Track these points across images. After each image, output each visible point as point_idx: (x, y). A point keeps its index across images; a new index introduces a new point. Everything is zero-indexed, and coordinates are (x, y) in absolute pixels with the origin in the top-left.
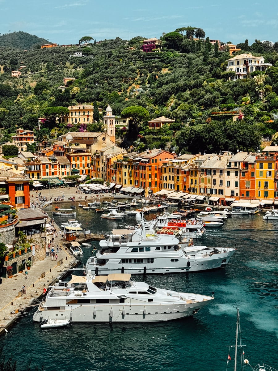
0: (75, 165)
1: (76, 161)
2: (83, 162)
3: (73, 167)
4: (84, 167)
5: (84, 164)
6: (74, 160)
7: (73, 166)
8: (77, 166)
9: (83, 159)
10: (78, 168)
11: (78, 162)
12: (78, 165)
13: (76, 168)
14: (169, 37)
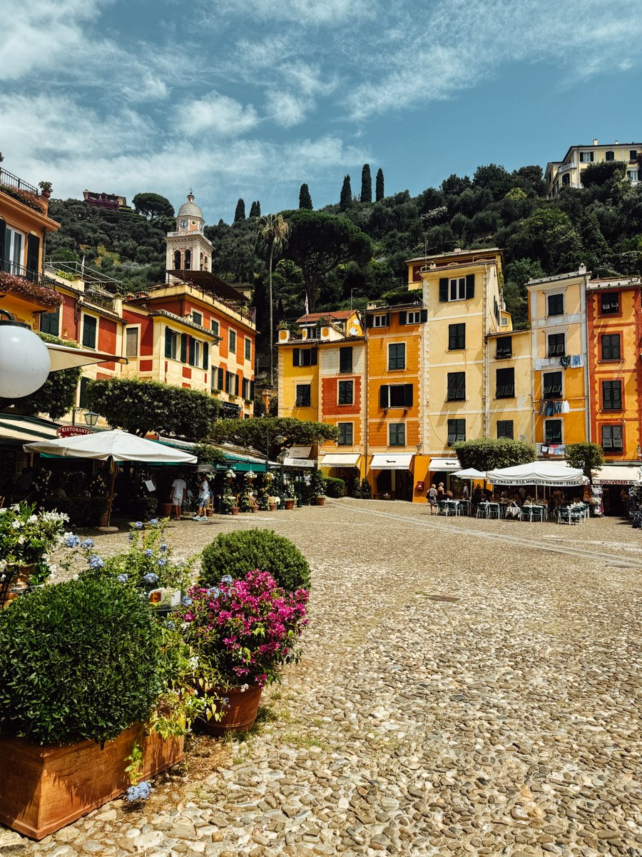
2: (232, 363)
9: (232, 347)
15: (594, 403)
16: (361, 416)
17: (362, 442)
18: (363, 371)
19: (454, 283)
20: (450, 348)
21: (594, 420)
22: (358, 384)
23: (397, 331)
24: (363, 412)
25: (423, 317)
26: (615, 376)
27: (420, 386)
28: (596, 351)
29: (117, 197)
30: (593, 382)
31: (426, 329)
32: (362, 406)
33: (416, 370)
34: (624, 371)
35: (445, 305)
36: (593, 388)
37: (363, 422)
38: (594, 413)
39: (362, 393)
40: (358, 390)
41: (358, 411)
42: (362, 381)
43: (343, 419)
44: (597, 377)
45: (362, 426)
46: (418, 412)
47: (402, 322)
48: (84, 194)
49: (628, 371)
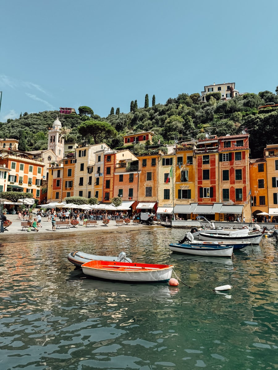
0: (16, 177)
1: (17, 171)
2: (30, 175)
3: (11, 181)
4: (30, 183)
5: (30, 179)
6: (13, 167)
7: (11, 178)
8: (18, 179)
9: (31, 170)
10: (21, 182)
11: (21, 174)
12: (21, 178)
13: (17, 184)
14: (83, 108)
15: (104, 186)
16: (61, 190)
17: (61, 198)
18: (62, 177)
19: (83, 151)
20: (81, 170)
21: (104, 191)
22: (61, 181)
23: (70, 165)
24: (61, 189)
25: (75, 161)
26: (109, 179)
27: (74, 181)
28: (105, 172)
29: (71, 109)
30: (104, 180)
31: (76, 164)
32: (61, 187)
33: (74, 176)
34: (111, 177)
35: (80, 158)
36: (104, 182)
37: (61, 192)
38: (104, 189)
39: (62, 183)
40: (61, 182)
41: (60, 189)
42: (62, 180)
43: (57, 191)
44: (105, 179)
45: (61, 193)
46: (73, 189)
47: (71, 163)
48: (60, 108)
49: (112, 177)
